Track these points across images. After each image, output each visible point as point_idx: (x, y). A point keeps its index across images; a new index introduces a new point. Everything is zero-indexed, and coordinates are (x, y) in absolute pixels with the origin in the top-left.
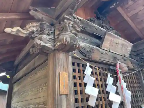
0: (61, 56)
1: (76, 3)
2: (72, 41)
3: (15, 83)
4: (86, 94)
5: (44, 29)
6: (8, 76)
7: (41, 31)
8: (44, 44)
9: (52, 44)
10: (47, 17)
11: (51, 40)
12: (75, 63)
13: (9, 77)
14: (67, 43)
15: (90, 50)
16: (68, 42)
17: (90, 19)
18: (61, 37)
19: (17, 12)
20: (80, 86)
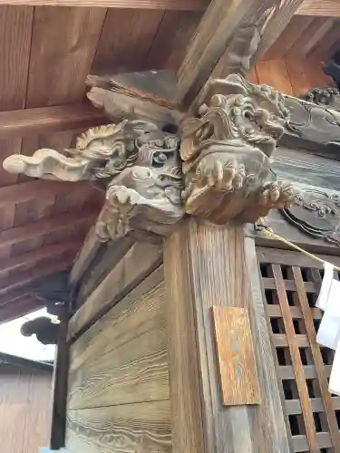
0: (211, 241)
1: (253, 25)
2: (252, 175)
3: (73, 340)
4: (333, 395)
5: (140, 145)
6: (55, 319)
7: (128, 153)
8: (142, 200)
9: (174, 198)
10: (149, 103)
11: (167, 182)
12: (269, 264)
13: (58, 322)
14: (230, 184)
15: (330, 210)
16: (235, 182)
17: (315, 93)
18: (204, 164)
19: (50, 103)
20: (305, 363)
